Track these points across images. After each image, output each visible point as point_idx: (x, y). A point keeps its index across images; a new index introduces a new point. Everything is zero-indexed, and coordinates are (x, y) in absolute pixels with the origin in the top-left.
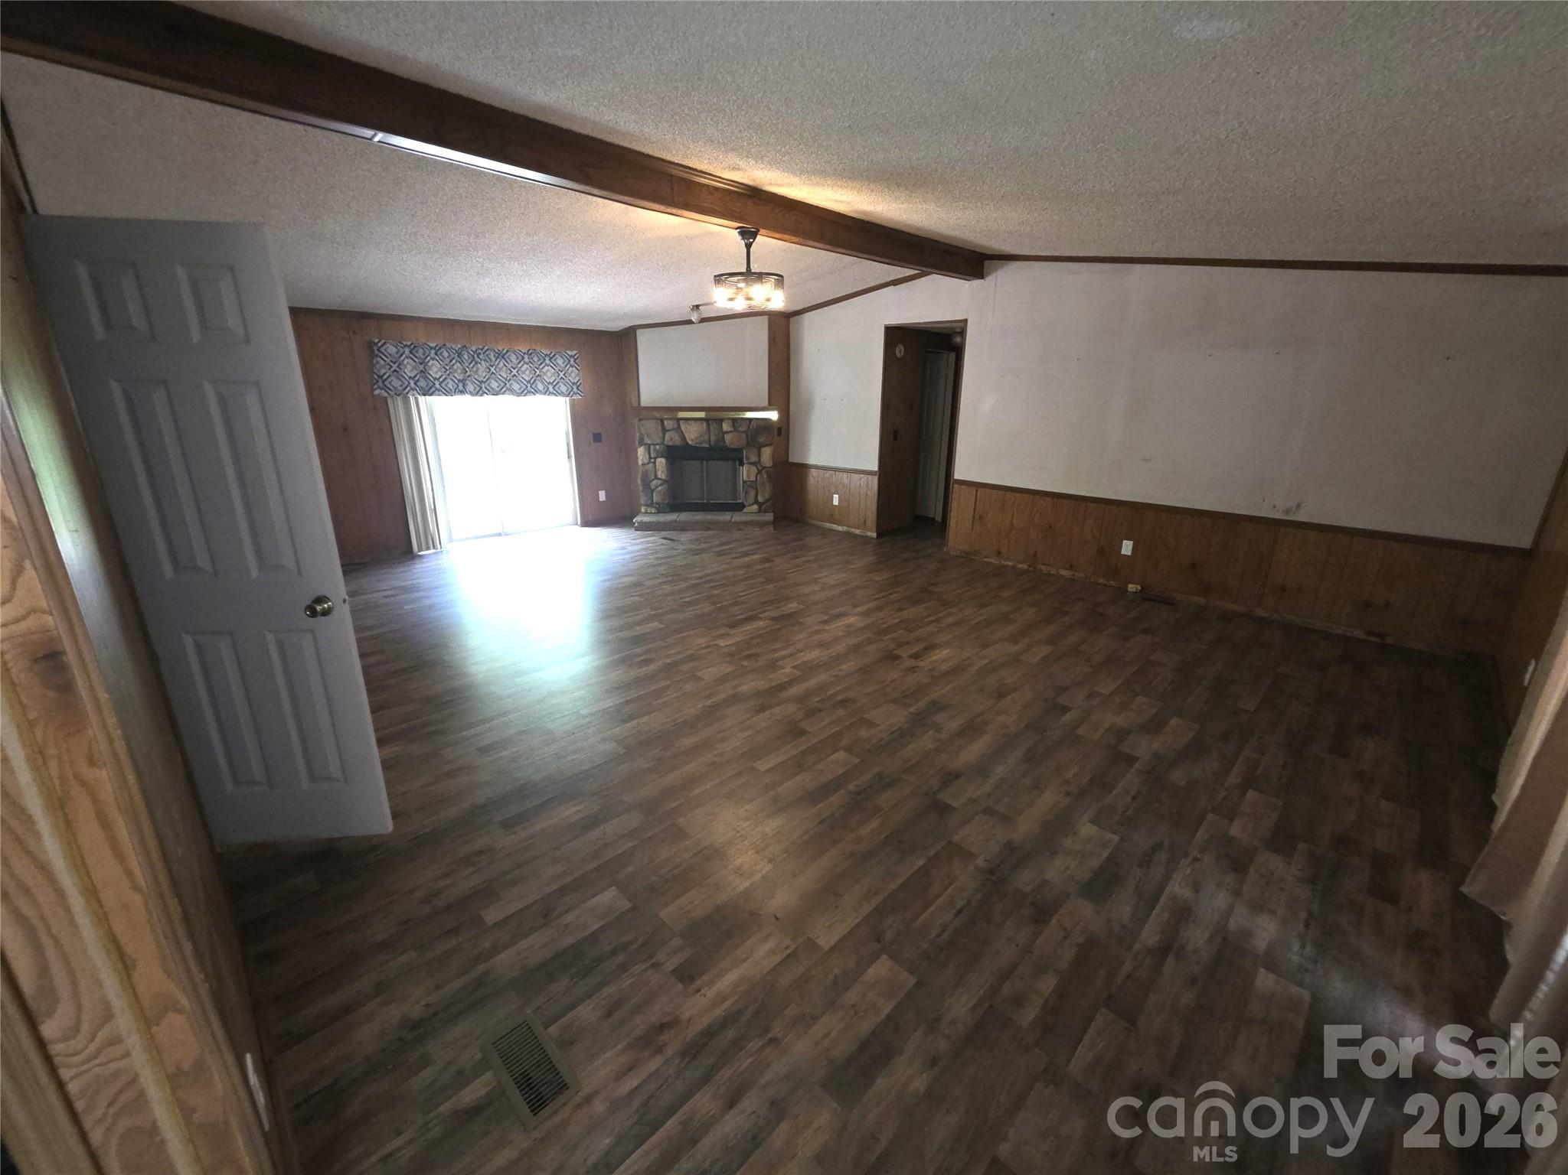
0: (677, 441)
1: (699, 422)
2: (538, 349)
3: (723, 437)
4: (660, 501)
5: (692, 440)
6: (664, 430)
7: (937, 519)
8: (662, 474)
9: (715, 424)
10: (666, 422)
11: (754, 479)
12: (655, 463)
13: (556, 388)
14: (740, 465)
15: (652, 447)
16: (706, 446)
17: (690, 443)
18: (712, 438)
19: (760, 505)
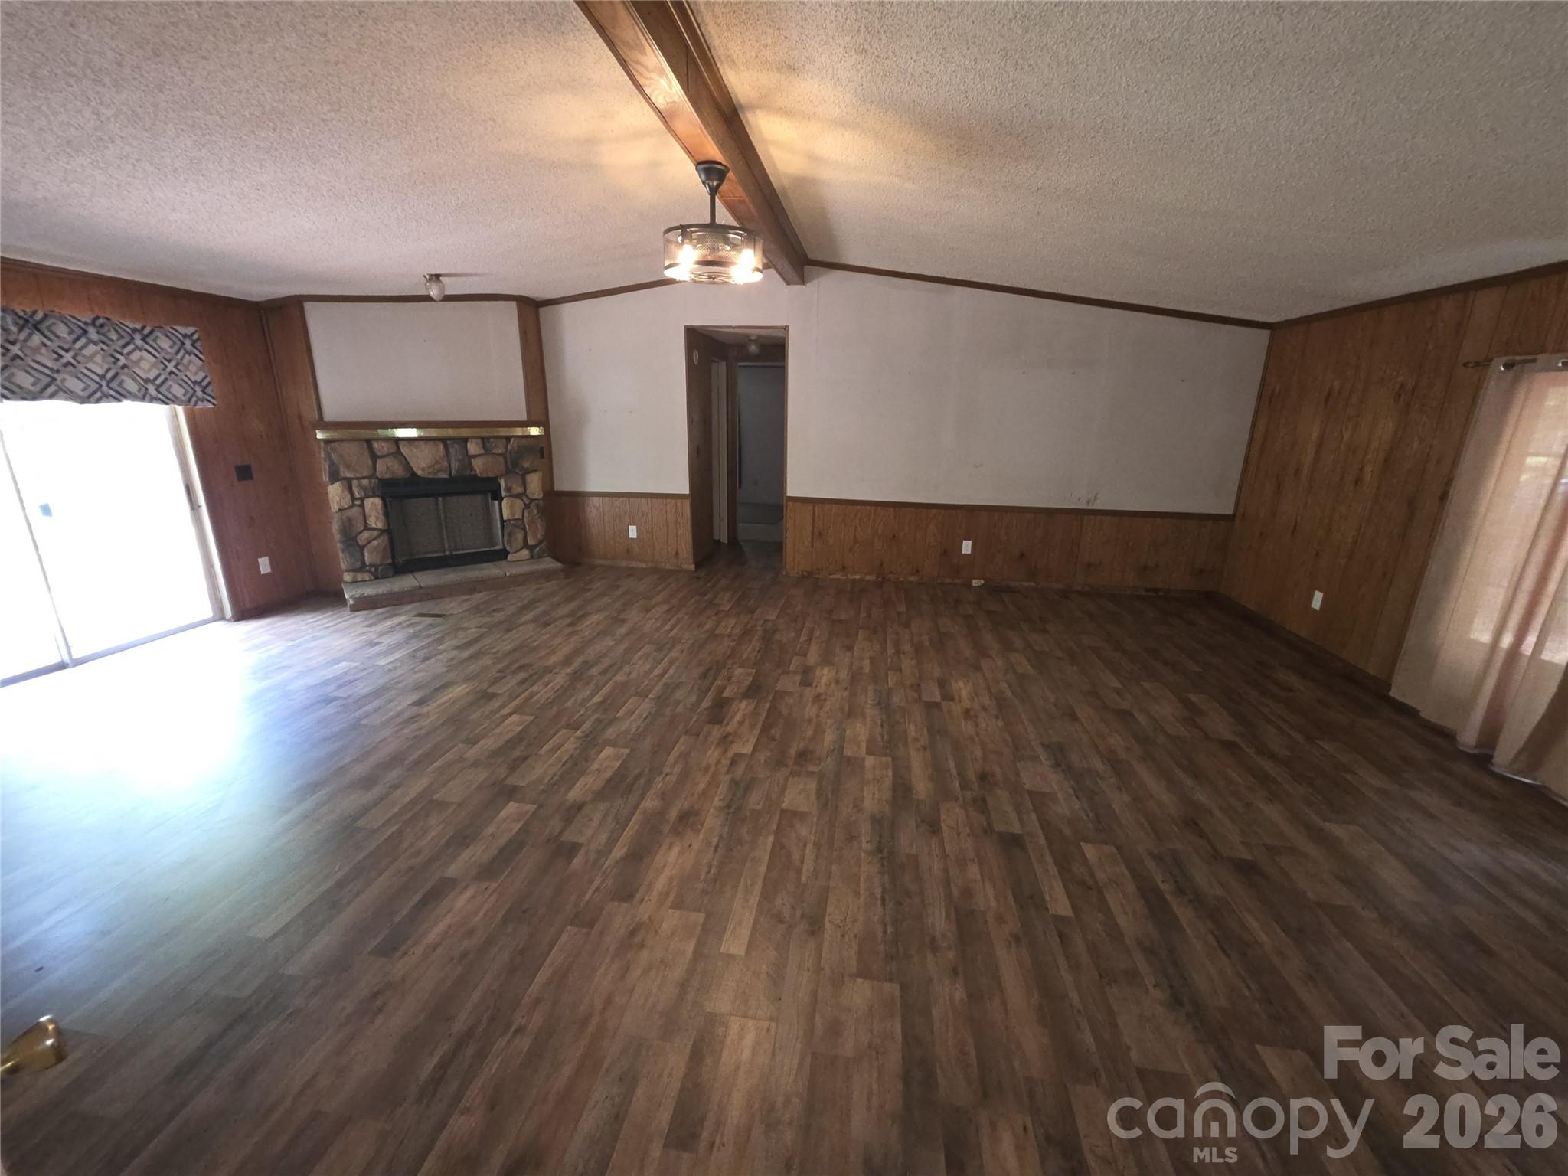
0: (398, 471)
1: (431, 443)
2: (115, 319)
3: (470, 463)
4: (378, 562)
5: (423, 469)
6: (374, 457)
7: (722, 540)
8: (376, 520)
9: (456, 446)
10: (376, 445)
11: (521, 517)
12: (362, 506)
13: (163, 389)
14: (493, 499)
15: (355, 483)
16: (445, 476)
17: (419, 473)
18: (452, 465)
19: (531, 548)
